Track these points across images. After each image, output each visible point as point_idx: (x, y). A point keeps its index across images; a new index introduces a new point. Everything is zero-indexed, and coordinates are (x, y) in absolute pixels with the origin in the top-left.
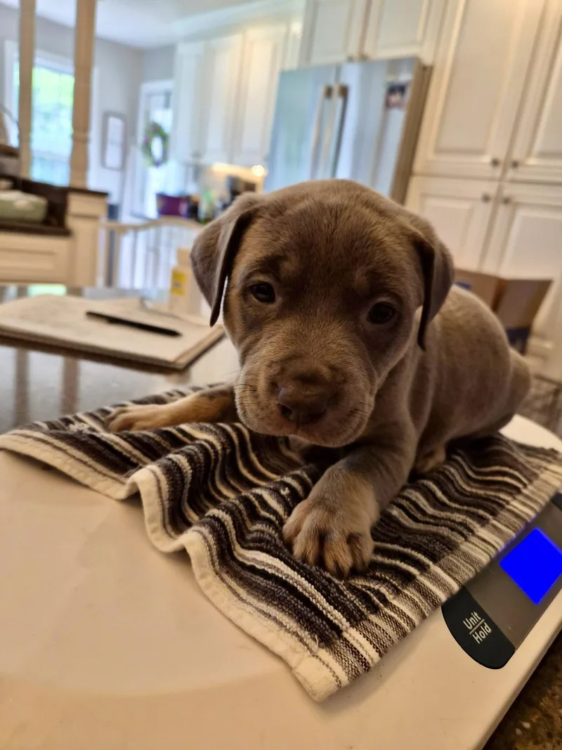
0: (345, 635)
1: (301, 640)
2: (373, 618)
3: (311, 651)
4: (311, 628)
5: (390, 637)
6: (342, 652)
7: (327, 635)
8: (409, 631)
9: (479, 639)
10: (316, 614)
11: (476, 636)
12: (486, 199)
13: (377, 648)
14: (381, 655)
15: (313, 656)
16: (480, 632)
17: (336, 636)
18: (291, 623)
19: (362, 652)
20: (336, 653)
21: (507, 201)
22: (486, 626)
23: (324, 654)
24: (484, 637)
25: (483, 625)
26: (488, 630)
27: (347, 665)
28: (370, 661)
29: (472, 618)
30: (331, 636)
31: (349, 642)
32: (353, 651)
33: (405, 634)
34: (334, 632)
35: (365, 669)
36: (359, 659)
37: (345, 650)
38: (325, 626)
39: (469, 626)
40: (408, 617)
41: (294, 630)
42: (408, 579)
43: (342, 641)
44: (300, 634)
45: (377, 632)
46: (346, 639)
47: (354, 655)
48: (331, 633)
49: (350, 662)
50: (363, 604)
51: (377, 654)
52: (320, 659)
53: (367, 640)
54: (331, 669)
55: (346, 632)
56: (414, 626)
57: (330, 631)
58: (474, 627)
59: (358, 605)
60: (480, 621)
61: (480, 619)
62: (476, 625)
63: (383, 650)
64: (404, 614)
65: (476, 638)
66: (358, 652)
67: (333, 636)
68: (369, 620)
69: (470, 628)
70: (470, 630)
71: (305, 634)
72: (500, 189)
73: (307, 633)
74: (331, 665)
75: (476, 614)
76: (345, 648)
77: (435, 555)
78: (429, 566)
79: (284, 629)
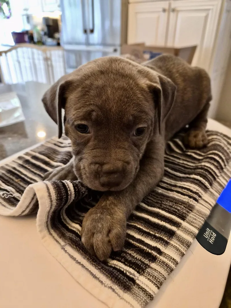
0: (137, 282)
1: (114, 290)
2: (153, 265)
3: (120, 296)
4: (118, 283)
5: (163, 275)
6: (137, 293)
7: (127, 285)
8: (175, 267)
9: (212, 242)
10: (120, 273)
11: (210, 240)
12: (164, 10)
13: (156, 285)
14: (159, 288)
15: (121, 298)
16: (212, 238)
17: (132, 284)
18: (108, 282)
19: (148, 289)
20: (134, 294)
21: (174, 10)
22: (214, 233)
23: (127, 296)
24: (214, 240)
25: (212, 234)
26: (214, 235)
27: (140, 299)
28: (153, 294)
29: (207, 232)
30: (130, 285)
31: (140, 285)
32: (143, 290)
33: (172, 270)
34: (131, 282)
35: (150, 299)
36: (147, 294)
37: (139, 291)
38: (126, 280)
39: (206, 236)
40: (174, 259)
41: (110, 286)
42: (171, 234)
43: (136, 286)
44: (113, 287)
45: (156, 274)
46: (138, 284)
47: (144, 292)
48: (130, 283)
49: (142, 298)
50: (146, 259)
51: (157, 288)
52: (125, 300)
53: (150, 281)
54: (131, 305)
55: (138, 279)
56: (177, 263)
57: (129, 282)
58: (208, 236)
59: (143, 261)
60: (210, 232)
61: (210, 231)
62: (209, 235)
63: (159, 285)
64: (171, 258)
65: (211, 242)
66: (146, 290)
67: (131, 284)
68: (151, 267)
69: (207, 237)
70: (207, 239)
71: (116, 287)
72: (170, 5)
73: (116, 286)
74: (131, 303)
75: (208, 229)
76: (138, 290)
77: (183, 216)
78: (181, 224)
79: (103, 286)
